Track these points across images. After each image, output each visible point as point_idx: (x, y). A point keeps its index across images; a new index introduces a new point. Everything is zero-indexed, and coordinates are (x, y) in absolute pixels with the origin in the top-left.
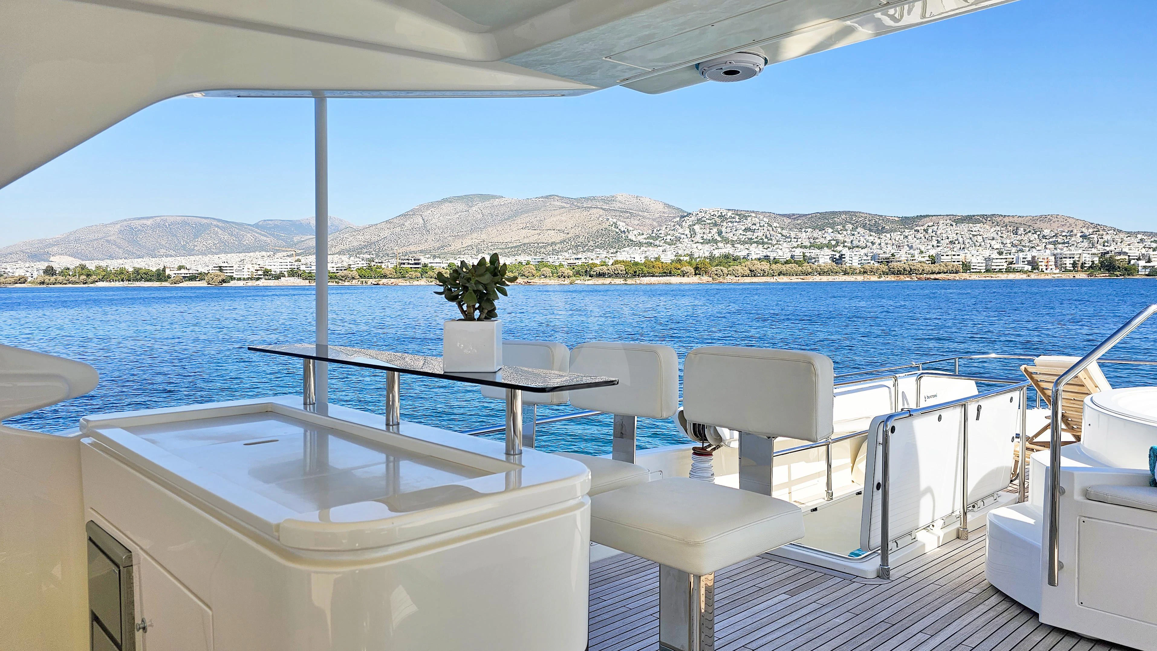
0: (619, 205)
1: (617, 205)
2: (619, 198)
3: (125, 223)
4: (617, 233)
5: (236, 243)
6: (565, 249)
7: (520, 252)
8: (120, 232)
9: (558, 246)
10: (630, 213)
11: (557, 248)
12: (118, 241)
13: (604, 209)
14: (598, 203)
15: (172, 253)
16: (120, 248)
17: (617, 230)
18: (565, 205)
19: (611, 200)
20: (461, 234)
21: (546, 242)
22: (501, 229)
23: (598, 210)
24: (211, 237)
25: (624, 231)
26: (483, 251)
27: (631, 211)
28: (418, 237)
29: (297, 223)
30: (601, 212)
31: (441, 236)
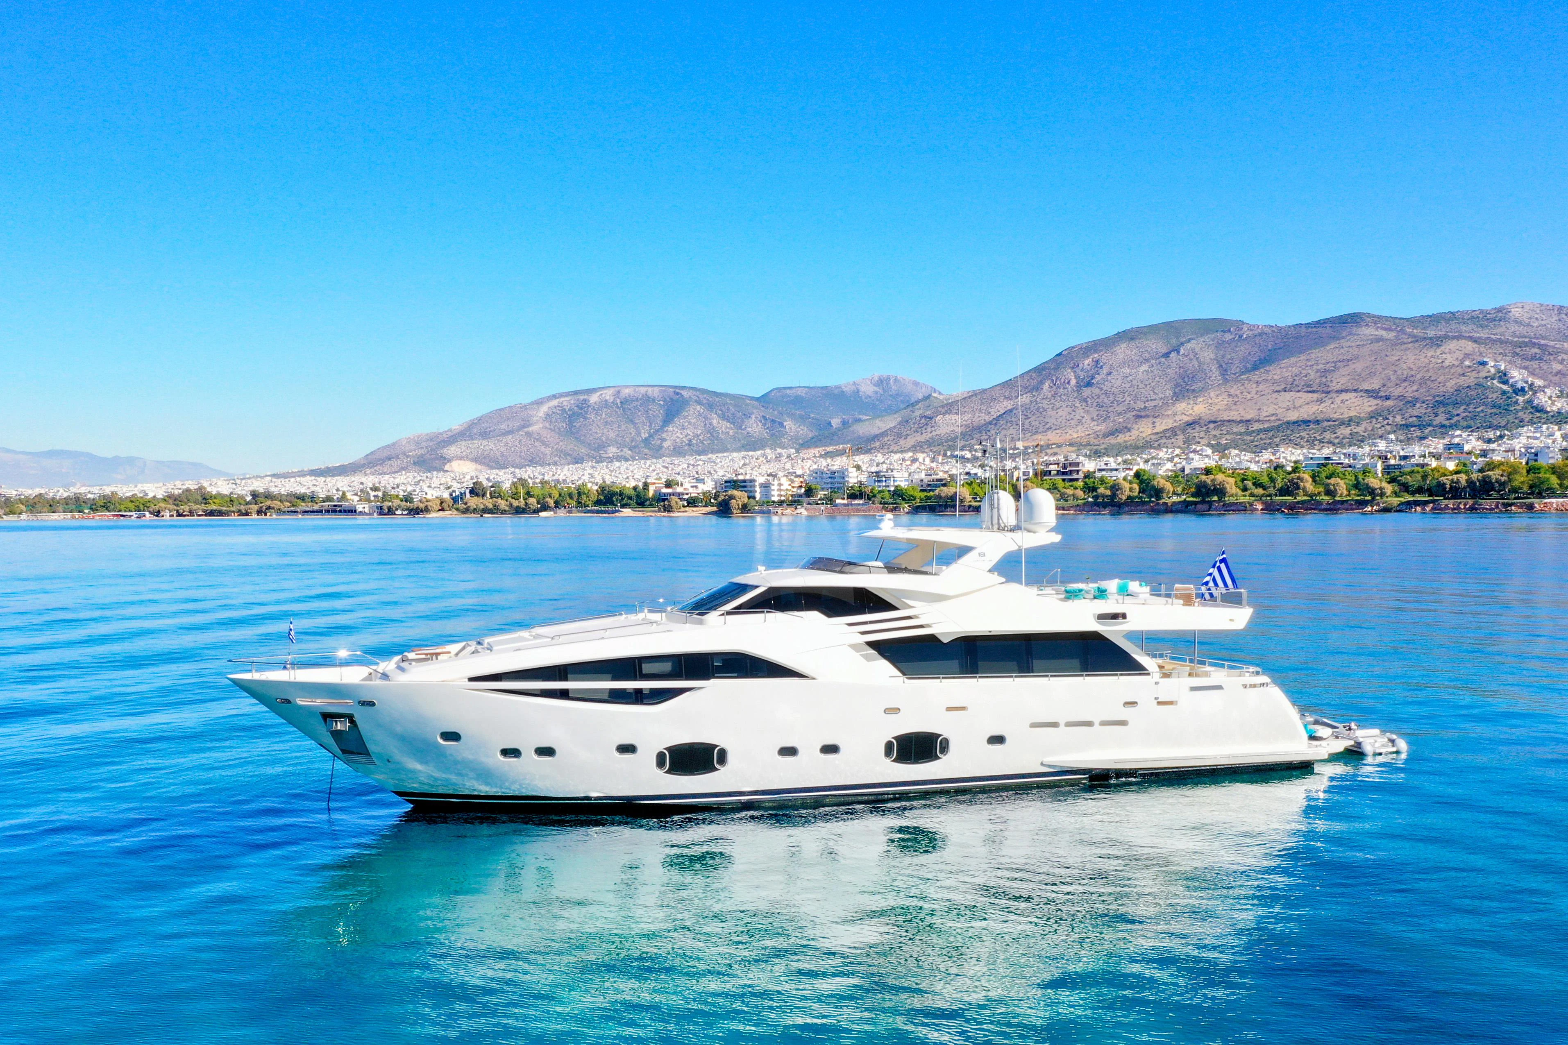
0: (1513, 328)
1: (1507, 331)
2: (1516, 312)
3: (555, 402)
4: (1504, 393)
5: (731, 432)
6: (1380, 432)
7: (1277, 440)
8: (548, 417)
9: (1364, 425)
10: (1540, 346)
11: (1360, 429)
12: (544, 433)
13: (1475, 341)
14: (1463, 328)
15: (627, 452)
16: (547, 446)
17: (1505, 387)
18: (1384, 333)
19: (1500, 315)
20: (1152, 404)
21: (1336, 416)
22: (1238, 392)
23: (1462, 343)
24: (690, 423)
25: (1523, 389)
26: (1197, 439)
27: (1543, 342)
28: (1064, 414)
29: (836, 391)
30: (1469, 346)
31: (1110, 409)
